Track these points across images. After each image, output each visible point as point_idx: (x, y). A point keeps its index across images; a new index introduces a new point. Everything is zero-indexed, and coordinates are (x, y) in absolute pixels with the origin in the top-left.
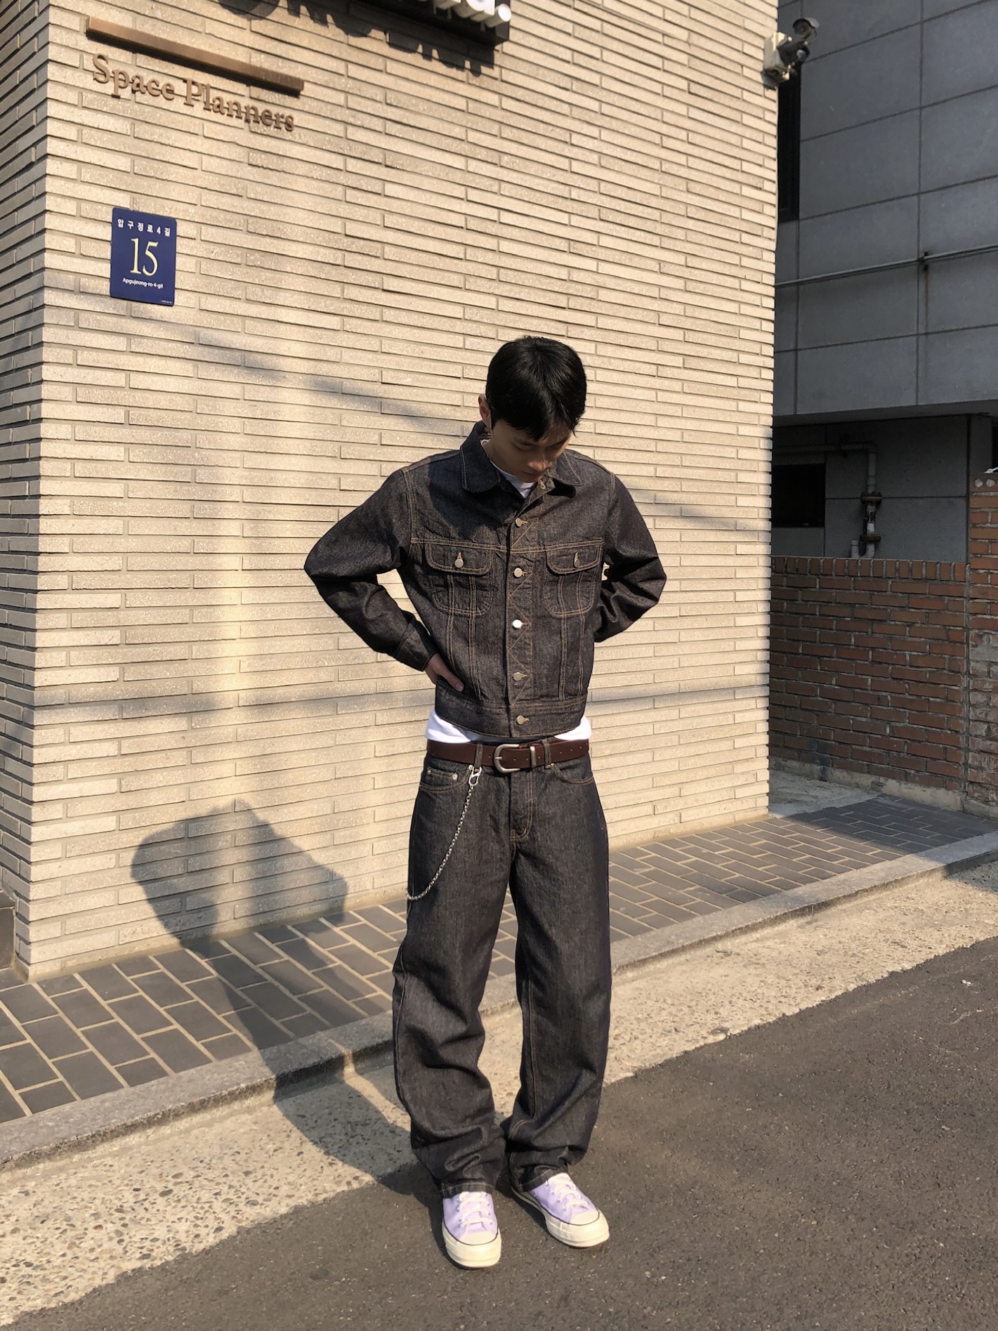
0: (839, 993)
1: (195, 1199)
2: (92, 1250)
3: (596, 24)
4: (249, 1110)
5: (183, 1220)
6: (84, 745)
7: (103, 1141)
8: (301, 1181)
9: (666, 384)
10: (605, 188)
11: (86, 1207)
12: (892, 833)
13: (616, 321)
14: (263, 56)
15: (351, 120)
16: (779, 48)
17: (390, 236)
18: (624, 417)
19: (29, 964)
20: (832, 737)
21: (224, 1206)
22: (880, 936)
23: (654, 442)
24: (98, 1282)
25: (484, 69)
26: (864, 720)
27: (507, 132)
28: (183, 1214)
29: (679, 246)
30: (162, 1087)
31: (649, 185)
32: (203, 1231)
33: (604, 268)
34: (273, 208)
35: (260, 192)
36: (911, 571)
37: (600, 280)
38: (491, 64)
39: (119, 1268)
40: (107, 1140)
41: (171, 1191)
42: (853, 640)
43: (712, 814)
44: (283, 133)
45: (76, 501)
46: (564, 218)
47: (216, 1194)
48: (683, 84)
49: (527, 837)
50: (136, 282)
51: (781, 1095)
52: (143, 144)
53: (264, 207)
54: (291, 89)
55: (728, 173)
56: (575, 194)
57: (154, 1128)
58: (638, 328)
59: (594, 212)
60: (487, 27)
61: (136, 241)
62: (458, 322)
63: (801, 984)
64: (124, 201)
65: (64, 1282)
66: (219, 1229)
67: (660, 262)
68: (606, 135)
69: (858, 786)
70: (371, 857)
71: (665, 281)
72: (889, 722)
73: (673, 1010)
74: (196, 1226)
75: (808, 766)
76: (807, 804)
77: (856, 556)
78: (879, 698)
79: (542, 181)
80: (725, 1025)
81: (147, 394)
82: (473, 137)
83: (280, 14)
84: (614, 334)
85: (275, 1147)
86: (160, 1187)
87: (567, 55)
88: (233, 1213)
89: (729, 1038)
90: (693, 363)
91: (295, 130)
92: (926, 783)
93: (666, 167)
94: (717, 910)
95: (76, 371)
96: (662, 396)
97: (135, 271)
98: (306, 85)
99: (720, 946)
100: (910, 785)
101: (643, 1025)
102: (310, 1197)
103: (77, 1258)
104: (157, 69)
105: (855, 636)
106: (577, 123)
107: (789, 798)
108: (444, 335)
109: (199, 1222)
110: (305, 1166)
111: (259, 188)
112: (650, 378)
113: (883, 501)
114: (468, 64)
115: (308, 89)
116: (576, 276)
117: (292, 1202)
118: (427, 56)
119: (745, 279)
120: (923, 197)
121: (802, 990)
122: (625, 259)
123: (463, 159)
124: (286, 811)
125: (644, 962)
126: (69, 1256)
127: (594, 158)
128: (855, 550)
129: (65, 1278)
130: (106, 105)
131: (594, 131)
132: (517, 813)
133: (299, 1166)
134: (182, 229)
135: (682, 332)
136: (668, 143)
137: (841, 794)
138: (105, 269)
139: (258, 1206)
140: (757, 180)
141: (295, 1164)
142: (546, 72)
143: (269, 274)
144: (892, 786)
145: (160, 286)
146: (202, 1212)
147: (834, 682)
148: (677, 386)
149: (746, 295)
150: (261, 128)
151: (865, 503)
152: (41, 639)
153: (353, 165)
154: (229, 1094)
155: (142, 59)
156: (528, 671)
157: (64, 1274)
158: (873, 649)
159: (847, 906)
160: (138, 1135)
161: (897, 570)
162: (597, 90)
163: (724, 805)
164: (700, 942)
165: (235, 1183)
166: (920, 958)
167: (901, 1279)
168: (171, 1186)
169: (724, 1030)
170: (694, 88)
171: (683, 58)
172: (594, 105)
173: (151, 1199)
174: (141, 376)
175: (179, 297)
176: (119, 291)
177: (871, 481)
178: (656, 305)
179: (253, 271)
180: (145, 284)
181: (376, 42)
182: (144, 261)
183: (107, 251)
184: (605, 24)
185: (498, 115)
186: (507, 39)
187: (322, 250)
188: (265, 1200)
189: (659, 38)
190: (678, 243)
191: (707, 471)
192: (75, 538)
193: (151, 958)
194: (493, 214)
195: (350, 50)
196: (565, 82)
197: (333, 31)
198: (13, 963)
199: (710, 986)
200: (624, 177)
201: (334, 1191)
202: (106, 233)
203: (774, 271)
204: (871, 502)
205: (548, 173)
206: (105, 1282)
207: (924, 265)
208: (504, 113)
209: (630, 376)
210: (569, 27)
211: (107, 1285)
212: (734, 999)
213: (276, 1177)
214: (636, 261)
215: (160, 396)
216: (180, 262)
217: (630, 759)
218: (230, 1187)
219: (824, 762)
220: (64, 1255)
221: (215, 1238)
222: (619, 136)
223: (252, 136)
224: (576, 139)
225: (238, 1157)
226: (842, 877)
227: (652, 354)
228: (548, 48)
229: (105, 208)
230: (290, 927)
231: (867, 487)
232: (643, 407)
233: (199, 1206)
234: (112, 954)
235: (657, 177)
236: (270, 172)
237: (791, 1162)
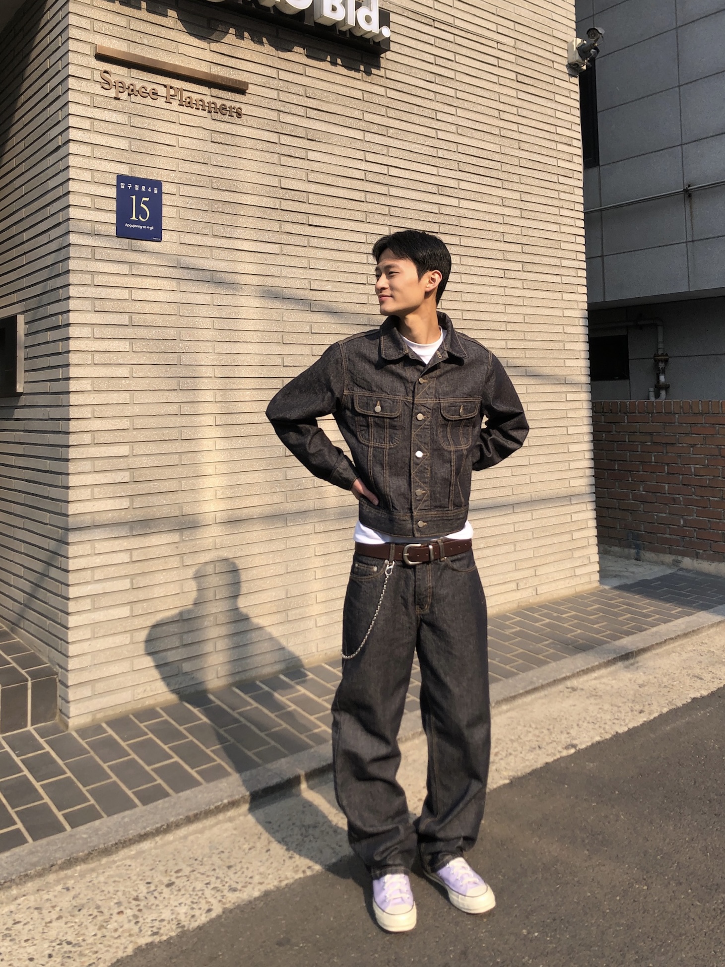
0: (656, 715)
1: (191, 888)
2: (116, 930)
3: (450, 37)
4: (231, 820)
5: (183, 905)
6: (105, 556)
7: (123, 847)
8: (270, 871)
9: (511, 283)
10: (461, 148)
11: (111, 898)
12: (689, 596)
13: (474, 240)
14: (219, 67)
15: (282, 109)
16: (577, 48)
17: (313, 188)
18: (482, 307)
19: (69, 718)
20: (642, 529)
21: (213, 892)
22: (684, 672)
23: (504, 324)
24: (120, 954)
25: (374, 71)
26: (664, 515)
27: (391, 113)
28: (183, 900)
29: (515, 187)
30: (167, 805)
31: (492, 145)
32: (197, 913)
33: (464, 204)
34: (230, 171)
35: (221, 160)
36: (691, 407)
37: (461, 212)
38: (378, 67)
39: (136, 943)
40: (127, 846)
41: (173, 883)
42: (653, 458)
43: (560, 587)
44: (235, 119)
45: (95, 381)
46: (434, 171)
47: (207, 884)
48: (513, 76)
49: (427, 611)
50: (134, 226)
51: (617, 792)
52: (136, 130)
53: (223, 170)
54: (240, 89)
55: (547, 135)
56: (441, 153)
57: (160, 836)
58: (490, 245)
59: (454, 166)
60: (374, 42)
61: (134, 197)
62: (363, 245)
63: (628, 709)
64: (124, 170)
65: (96, 955)
66: (209, 911)
67: (502, 198)
68: (460, 112)
69: (663, 563)
70: (315, 628)
71: (506, 211)
72: (682, 516)
73: (537, 732)
74: (193, 909)
75: (626, 550)
76: (627, 577)
77: (652, 399)
78: (674, 500)
79: (417, 146)
80: (575, 742)
81: (144, 304)
82: (368, 117)
83: (230, 38)
84: (472, 249)
85: (249, 846)
86: (166, 880)
87: (431, 59)
88: (219, 898)
89: (578, 752)
90: (529, 267)
91: (244, 117)
92: (711, 559)
93: (504, 132)
94: (566, 657)
95: (94, 289)
96: (509, 292)
97: (134, 218)
98: (250, 86)
99: (569, 683)
100: (700, 561)
101: (515, 745)
102: (276, 883)
103: (104, 936)
104: (146, 79)
105: (655, 456)
106: (440, 105)
107: (614, 574)
108: (353, 255)
109: (195, 906)
110: (271, 860)
111: (219, 158)
112: (499, 279)
113: (670, 360)
114: (362, 68)
115: (251, 89)
116: (444, 210)
117: (263, 888)
118: (334, 63)
119: (563, 208)
120: (684, 147)
121: (630, 714)
122: (478, 197)
123: (361, 132)
124: (252, 597)
125: (514, 698)
126: (99, 935)
127: (453, 128)
128: (652, 394)
129: (96, 952)
130: (110, 105)
131: (452, 110)
132: (420, 594)
133: (267, 860)
134: (166, 188)
135: (520, 246)
136: (504, 116)
137: (651, 569)
138: (112, 218)
139: (238, 892)
140: (568, 139)
141: (264, 859)
142: (417, 71)
143: (228, 217)
144: (687, 562)
145: (152, 228)
146: (197, 897)
147: (641, 489)
148: (519, 284)
149: (564, 218)
150: (219, 116)
151: (657, 362)
152: (73, 481)
153: (284, 139)
154: (216, 807)
155: (135, 73)
156: (426, 489)
157: (95, 949)
158: (668, 464)
159: (659, 651)
160: (149, 842)
161: (681, 407)
162: (452, 82)
163: (567, 581)
164: (555, 681)
165: (221, 875)
166: (713, 687)
167: (711, 928)
168: (173, 879)
169: (574, 746)
170: (520, 78)
171: (512, 58)
172: (452, 92)
173: (159, 890)
174: (140, 291)
175: (165, 236)
176: (122, 232)
177: (661, 346)
178: (501, 228)
179: (217, 215)
180: (141, 227)
181: (298, 55)
182: (140, 211)
183: (113, 205)
184: (456, 37)
185: (385, 101)
186: (389, 50)
187: (265, 199)
188: (243, 887)
189: (494, 45)
190: (515, 184)
191: (543, 343)
192: (95, 407)
193: (158, 709)
194: (384, 170)
195: (279, 61)
196: (430, 77)
197: (268, 48)
198: (57, 717)
199: (562, 714)
200: (475, 140)
201: (293, 878)
202: (113, 192)
203: (582, 202)
204: (662, 361)
205: (422, 140)
206: (125, 954)
207: (688, 194)
208: (389, 100)
209: (485, 278)
210: (431, 40)
211: (127, 956)
212: (581, 723)
213: (251, 869)
214: (486, 199)
215: (154, 304)
216: (165, 211)
217: (499, 550)
218: (217, 878)
219: (638, 547)
220: (95, 935)
221: (206, 917)
222: (470, 113)
223: (213, 122)
224: (440, 116)
225: (223, 855)
226: (654, 629)
227: (500, 262)
228: (418, 55)
229: (111, 175)
230: (258, 683)
231: (657, 350)
232: (496, 299)
233: (195, 893)
234: (129, 707)
235: (497, 140)
236: (227, 147)
237: (626, 843)
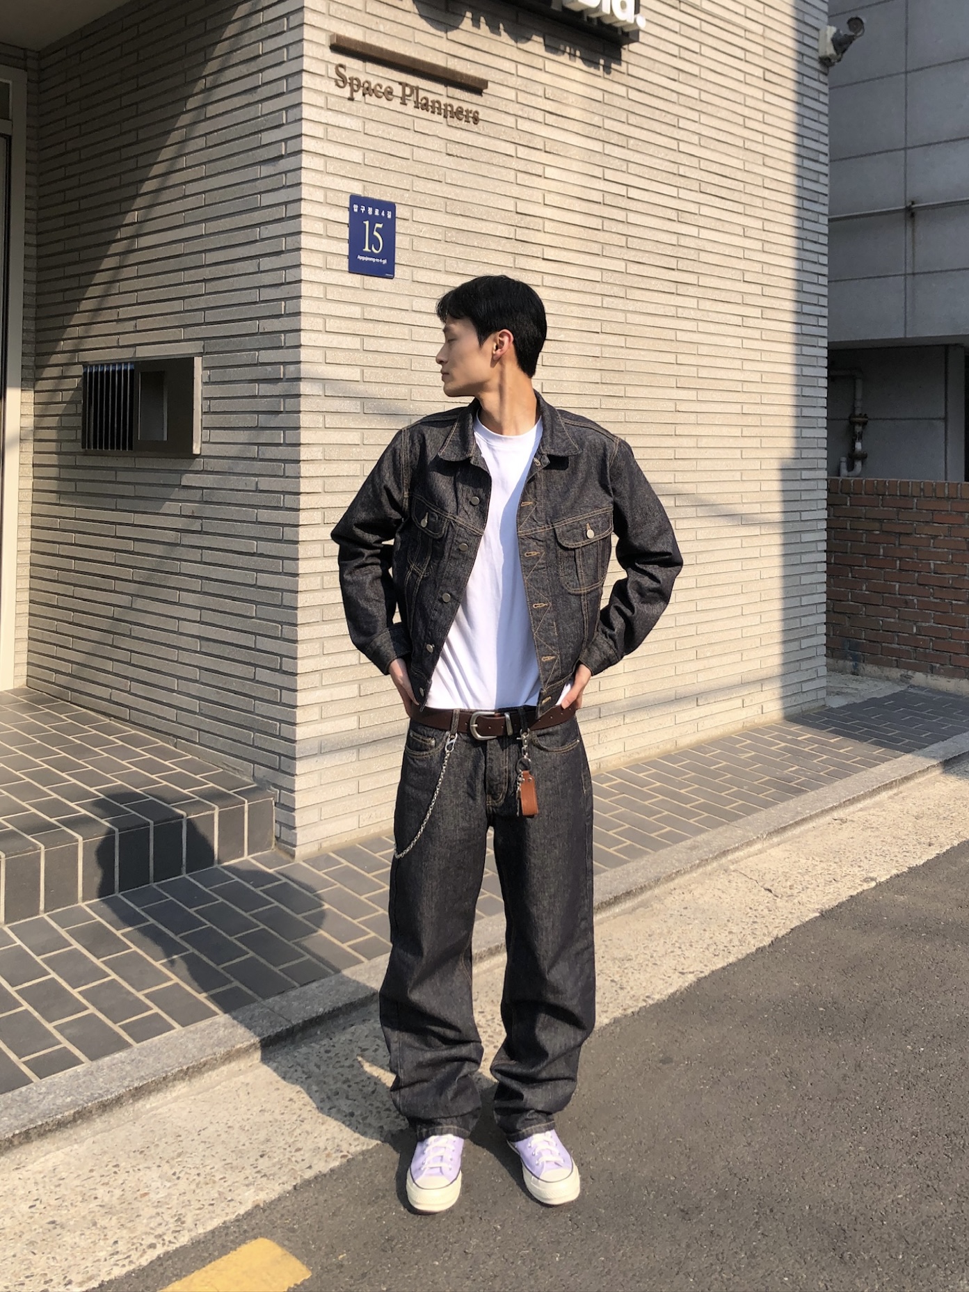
3: (695, 23)
6: (335, 656)
9: (749, 333)
10: (704, 164)
13: (713, 279)
14: (457, 60)
15: (520, 113)
16: (833, 40)
17: (549, 213)
18: (718, 362)
19: (296, 846)
23: (740, 384)
25: (613, 66)
26: (892, 621)
27: (633, 119)
29: (758, 213)
31: (735, 160)
33: (705, 234)
34: (464, 191)
35: (453, 177)
36: (934, 490)
37: (701, 244)
38: (618, 60)
42: (881, 551)
44: (471, 126)
45: (326, 448)
46: (673, 192)
48: (759, 72)
49: (502, 802)
50: (367, 259)
52: (371, 139)
53: (458, 190)
54: (476, 87)
55: (793, 149)
56: (682, 171)
58: (728, 285)
59: (695, 186)
61: (367, 223)
62: (597, 285)
64: (358, 189)
67: (744, 227)
68: (704, 119)
69: (890, 679)
71: (748, 243)
72: (915, 622)
78: (906, 602)
79: (658, 161)
81: (376, 355)
82: (609, 124)
83: (467, 23)
84: (710, 290)
87: (675, 50)
90: (767, 313)
91: (480, 123)
92: (949, 675)
93: (748, 145)
95: (326, 336)
96: (747, 343)
97: (367, 249)
98: (489, 84)
100: (934, 676)
104: (381, 74)
105: (883, 548)
106: (683, 108)
111: (455, 174)
112: (738, 328)
113: (869, 422)
114: (602, 62)
115: (491, 88)
116: (684, 241)
118: (573, 55)
119: (806, 239)
122: (718, 225)
123: (601, 143)
127: (695, 139)
128: (844, 466)
130: (343, 107)
131: (695, 116)
132: (492, 780)
134: (400, 211)
135: (760, 287)
136: (749, 123)
138: (345, 248)
140: (814, 153)
142: (660, 65)
143: (462, 249)
144: (920, 678)
145: (385, 262)
147: (864, 588)
148: (757, 334)
149: (807, 253)
150: (455, 122)
151: (853, 424)
152: (302, 567)
153: (522, 152)
155: (370, 67)
156: (555, 653)
162: (697, 80)
163: (794, 698)
170: (769, 76)
171: (759, 50)
172: (695, 93)
174: (372, 340)
175: (398, 271)
176: (356, 267)
177: (859, 404)
178: (742, 265)
179: (449, 246)
180: (374, 260)
181: (536, 45)
182: (374, 241)
183: (345, 233)
184: (703, 23)
185: (626, 104)
186: (637, 41)
187: (500, 227)
189: (742, 33)
190: (757, 210)
191: (780, 407)
192: (325, 480)
194: (622, 190)
195: (519, 52)
196: (674, 74)
197: (505, 38)
198: (273, 847)
200: (717, 154)
202: (344, 216)
203: (827, 232)
204: (858, 423)
205: (662, 153)
208: (630, 102)
209: (723, 327)
210: (676, 27)
214: (727, 228)
215: (386, 356)
216: (400, 241)
219: (855, 659)
222: (713, 119)
223: (449, 129)
224: (682, 123)
227: (738, 307)
228: (663, 46)
229: (344, 195)
232: (734, 353)
235: (741, 154)
236: (462, 160)
